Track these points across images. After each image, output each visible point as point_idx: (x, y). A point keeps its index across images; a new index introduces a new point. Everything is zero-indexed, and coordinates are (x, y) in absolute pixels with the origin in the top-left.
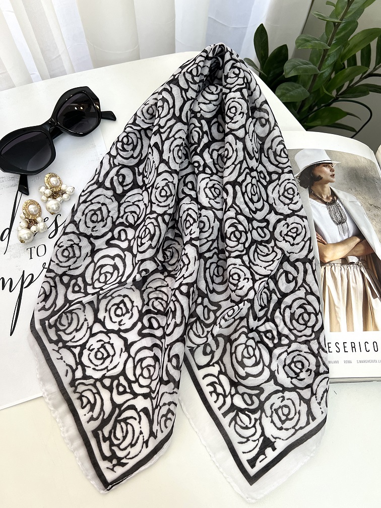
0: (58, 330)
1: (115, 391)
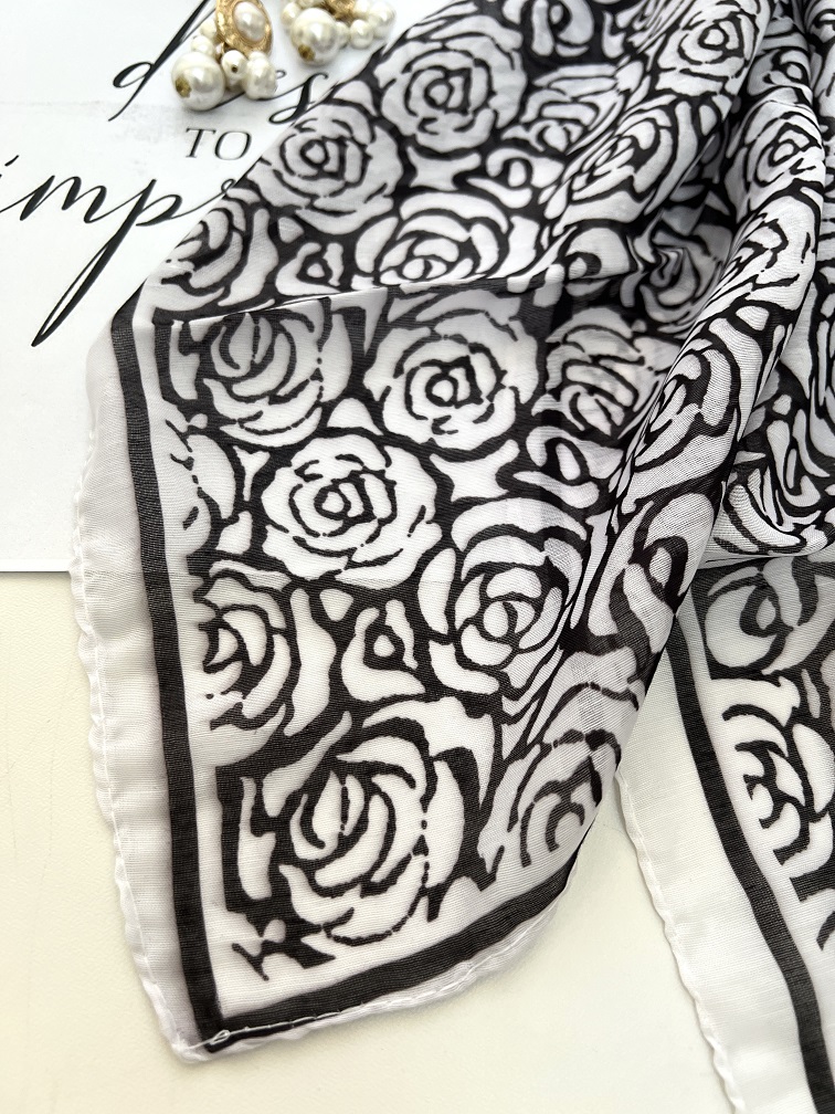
0: (206, 370)
1: (356, 648)
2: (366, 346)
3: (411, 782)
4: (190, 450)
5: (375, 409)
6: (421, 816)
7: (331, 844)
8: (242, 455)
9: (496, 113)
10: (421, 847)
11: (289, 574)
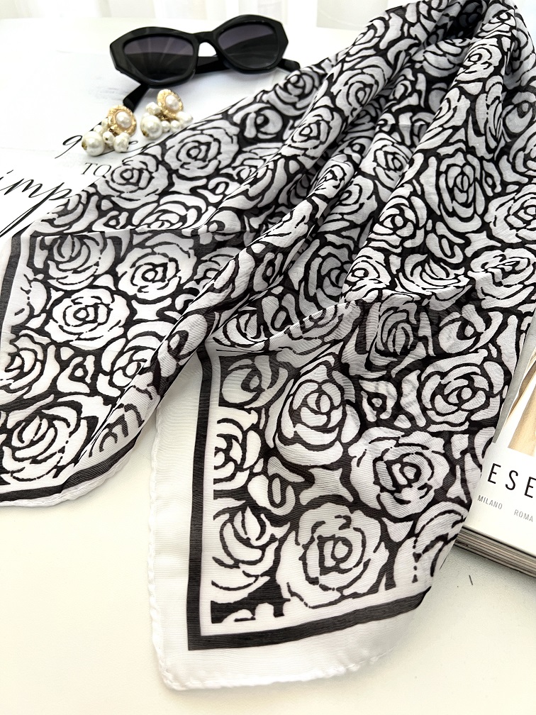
0: (50, 257)
1: (68, 371)
2: (122, 254)
3: (68, 425)
4: (31, 287)
5: (117, 279)
6: (68, 439)
7: (27, 443)
8: (53, 292)
9: (220, 162)
10: (62, 450)
11: (51, 339)
